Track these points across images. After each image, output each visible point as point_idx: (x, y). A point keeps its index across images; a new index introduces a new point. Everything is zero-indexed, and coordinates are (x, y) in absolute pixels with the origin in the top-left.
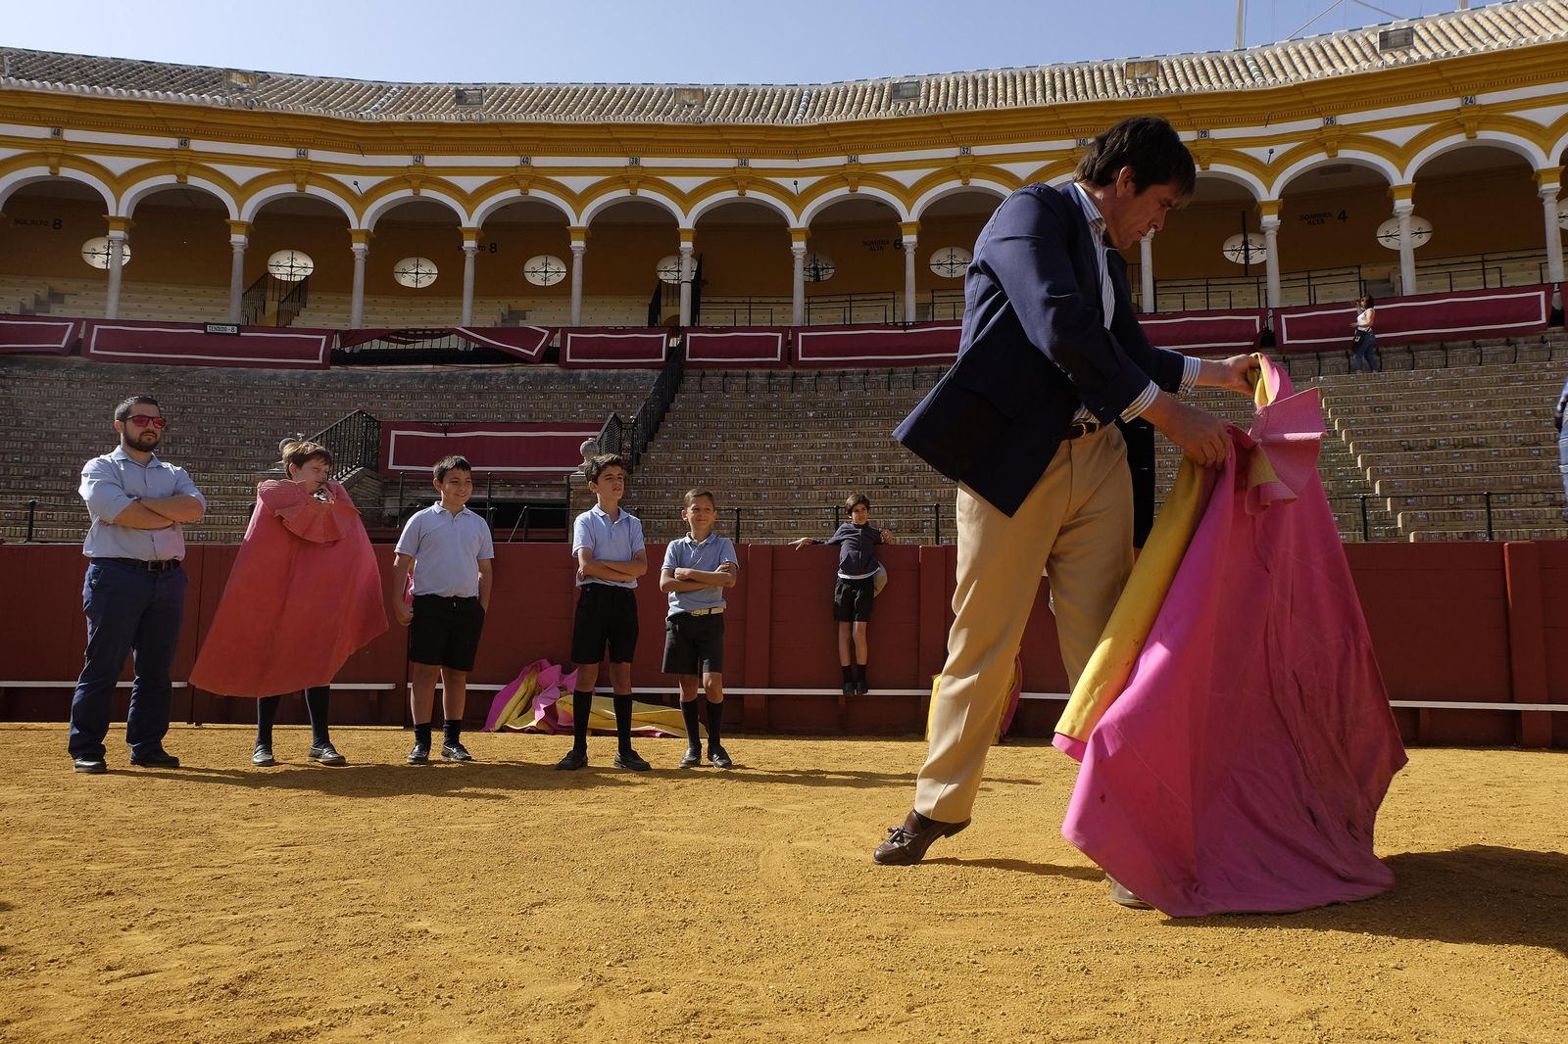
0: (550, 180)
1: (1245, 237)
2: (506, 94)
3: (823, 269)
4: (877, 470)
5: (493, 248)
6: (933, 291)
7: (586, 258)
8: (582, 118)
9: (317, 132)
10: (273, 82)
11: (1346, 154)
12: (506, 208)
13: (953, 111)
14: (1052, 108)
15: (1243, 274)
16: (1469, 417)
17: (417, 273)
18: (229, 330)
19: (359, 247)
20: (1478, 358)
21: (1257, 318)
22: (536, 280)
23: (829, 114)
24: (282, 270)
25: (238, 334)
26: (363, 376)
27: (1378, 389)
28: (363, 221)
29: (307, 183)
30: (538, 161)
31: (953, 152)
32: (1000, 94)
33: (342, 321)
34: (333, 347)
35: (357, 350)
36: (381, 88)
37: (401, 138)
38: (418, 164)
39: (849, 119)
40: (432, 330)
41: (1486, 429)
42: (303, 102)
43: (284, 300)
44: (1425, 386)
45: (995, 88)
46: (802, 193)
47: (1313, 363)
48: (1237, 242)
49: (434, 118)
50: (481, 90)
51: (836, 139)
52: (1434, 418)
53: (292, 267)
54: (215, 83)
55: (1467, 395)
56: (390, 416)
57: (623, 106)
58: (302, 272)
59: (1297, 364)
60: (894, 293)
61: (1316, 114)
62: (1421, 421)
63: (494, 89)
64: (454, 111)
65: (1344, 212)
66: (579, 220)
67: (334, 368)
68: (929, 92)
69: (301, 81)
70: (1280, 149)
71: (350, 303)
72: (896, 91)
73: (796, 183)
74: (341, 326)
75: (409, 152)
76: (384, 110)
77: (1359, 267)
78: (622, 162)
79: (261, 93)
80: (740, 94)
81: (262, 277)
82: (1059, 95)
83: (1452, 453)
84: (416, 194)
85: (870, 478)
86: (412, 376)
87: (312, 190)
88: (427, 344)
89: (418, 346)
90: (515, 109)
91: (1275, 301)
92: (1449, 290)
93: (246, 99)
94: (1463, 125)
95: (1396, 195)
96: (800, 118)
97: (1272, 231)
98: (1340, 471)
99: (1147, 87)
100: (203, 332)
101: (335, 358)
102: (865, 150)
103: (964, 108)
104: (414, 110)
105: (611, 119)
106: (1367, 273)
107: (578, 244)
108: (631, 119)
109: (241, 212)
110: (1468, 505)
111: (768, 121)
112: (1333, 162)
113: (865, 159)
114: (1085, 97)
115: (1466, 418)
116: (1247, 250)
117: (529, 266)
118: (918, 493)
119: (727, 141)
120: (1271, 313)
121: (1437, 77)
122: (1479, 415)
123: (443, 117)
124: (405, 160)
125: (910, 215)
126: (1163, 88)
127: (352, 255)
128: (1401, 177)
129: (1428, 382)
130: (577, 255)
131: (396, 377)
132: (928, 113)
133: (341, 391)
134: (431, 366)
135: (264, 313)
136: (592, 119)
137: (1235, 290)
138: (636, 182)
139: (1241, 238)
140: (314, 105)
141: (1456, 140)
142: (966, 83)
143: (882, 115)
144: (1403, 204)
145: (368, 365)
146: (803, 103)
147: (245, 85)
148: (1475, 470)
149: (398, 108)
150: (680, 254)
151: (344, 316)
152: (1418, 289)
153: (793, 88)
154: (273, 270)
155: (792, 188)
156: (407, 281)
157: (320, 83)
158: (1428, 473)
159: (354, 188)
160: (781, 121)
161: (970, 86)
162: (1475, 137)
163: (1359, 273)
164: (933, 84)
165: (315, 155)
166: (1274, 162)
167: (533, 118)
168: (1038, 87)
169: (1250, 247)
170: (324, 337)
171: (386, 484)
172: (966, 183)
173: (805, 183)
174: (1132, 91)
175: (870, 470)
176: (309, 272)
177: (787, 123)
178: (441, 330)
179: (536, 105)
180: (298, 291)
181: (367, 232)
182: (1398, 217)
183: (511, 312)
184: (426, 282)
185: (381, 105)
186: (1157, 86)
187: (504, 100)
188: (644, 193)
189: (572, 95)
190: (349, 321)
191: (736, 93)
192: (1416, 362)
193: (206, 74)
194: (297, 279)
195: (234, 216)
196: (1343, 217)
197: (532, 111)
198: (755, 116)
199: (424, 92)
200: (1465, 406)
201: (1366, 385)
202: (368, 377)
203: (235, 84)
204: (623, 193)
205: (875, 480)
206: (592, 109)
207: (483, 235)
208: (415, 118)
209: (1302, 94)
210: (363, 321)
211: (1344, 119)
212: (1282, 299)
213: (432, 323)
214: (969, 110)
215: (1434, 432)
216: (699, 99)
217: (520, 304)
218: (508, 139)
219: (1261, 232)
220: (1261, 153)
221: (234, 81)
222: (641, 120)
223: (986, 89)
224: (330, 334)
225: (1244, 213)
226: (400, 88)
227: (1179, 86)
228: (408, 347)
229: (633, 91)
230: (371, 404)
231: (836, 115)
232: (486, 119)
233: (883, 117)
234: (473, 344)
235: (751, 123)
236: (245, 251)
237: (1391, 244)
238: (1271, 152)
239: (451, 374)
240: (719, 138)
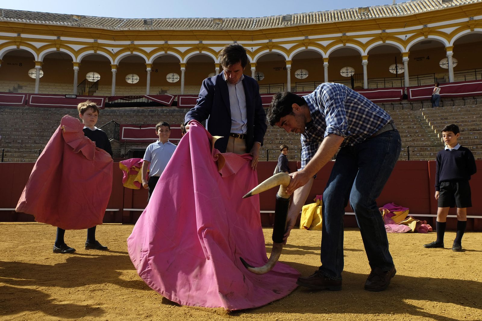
0: (174, 48)
1: (396, 65)
2: (160, 22)
3: (261, 76)
4: (279, 139)
5: (157, 71)
6: (296, 83)
7: (185, 73)
8: (184, 28)
9: (100, 34)
10: (87, 18)
11: (431, 37)
12: (160, 58)
13: (302, 25)
14: (335, 23)
15: (396, 77)
16: (474, 121)
17: (133, 79)
18: (73, 97)
19: (114, 70)
20: (475, 102)
21: (402, 90)
22: (170, 81)
23: (262, 27)
24: (90, 78)
25: (76, 98)
26: (115, 111)
27: (443, 112)
28: (115, 62)
29: (97, 50)
30: (170, 42)
31: (302, 38)
32: (317, 19)
34: (106, 102)
35: (113, 102)
36: (121, 20)
37: (127, 36)
38: (132, 44)
39: (269, 28)
40: (137, 96)
41: (481, 125)
42: (96, 24)
43: (91, 87)
44: (459, 111)
45: (316, 18)
46: (254, 51)
47: (420, 105)
48: (394, 67)
49: (137, 29)
50: (152, 20)
51: (265, 34)
52: (462, 122)
53: (94, 77)
54: (68, 19)
55: (473, 114)
56: (123, 123)
57: (197, 25)
58: (97, 79)
59: (415, 105)
60: (284, 84)
61: (420, 24)
62: (458, 122)
63: (156, 20)
64: (143, 27)
65: (428, 57)
66: (183, 61)
67: (106, 109)
68: (295, 19)
69: (95, 18)
70: (409, 36)
71: (111, 88)
72: (284, 18)
73: (252, 48)
74: (109, 95)
75: (129, 40)
76: (122, 27)
77: (434, 74)
78: (197, 42)
79: (83, 22)
80: (234, 21)
81: (84, 80)
82: (336, 19)
83: (470, 133)
84: (132, 53)
85: (277, 141)
86: (131, 111)
87: (99, 52)
88: (135, 101)
89: (133, 101)
90: (163, 26)
91: (407, 84)
92: (464, 81)
93: (78, 24)
94: (470, 27)
95: (447, 50)
96: (253, 28)
97: (406, 62)
98: (432, 139)
99: (365, 16)
100: (65, 97)
101: (107, 105)
102: (274, 38)
103: (306, 23)
104: (131, 27)
105: (193, 29)
106: (436, 76)
107: (183, 69)
108: (200, 28)
109: (77, 59)
110: (477, 150)
111: (243, 29)
112: (427, 39)
113: (274, 40)
114: (345, 20)
115: (473, 121)
116: (397, 69)
117: (168, 76)
118: (293, 146)
119: (230, 35)
120: (406, 89)
121: (461, 11)
122: (478, 121)
123: (140, 29)
124: (128, 43)
125: (289, 58)
126: (370, 16)
127: (112, 73)
128: (449, 44)
129: (459, 110)
130: (182, 72)
131: (126, 111)
132: (294, 25)
133: (108, 115)
134: (137, 108)
135: (85, 92)
136: (187, 29)
137: (394, 82)
138: (201, 49)
139: (395, 66)
140: (99, 25)
141: (467, 31)
142: (306, 16)
143: (280, 26)
144: (450, 53)
145: (117, 107)
146: (254, 23)
147: (77, 19)
148: (478, 138)
149: (126, 26)
150: (216, 72)
151: (110, 92)
152: (455, 80)
153: (251, 19)
154: (87, 78)
155: (251, 50)
156: (129, 81)
157: (102, 19)
158: (462, 139)
159: (112, 51)
160: (247, 29)
161: (308, 17)
162: (474, 30)
163: (434, 76)
164: (296, 17)
165: (100, 41)
166: (407, 40)
167: (169, 28)
168: (330, 17)
169: (398, 68)
170: (103, 99)
171: (121, 144)
172: (307, 48)
173: (255, 48)
174: (360, 18)
175: (277, 139)
176: (99, 79)
177: (249, 29)
178: (140, 96)
179: (170, 25)
180: (96, 85)
181: (116, 65)
182: (448, 57)
183: (162, 91)
184: (135, 82)
185: (121, 25)
186: (368, 16)
187: (159, 23)
188: (204, 52)
189: (181, 22)
190: (111, 94)
191: (233, 21)
192: (455, 104)
193: (66, 16)
194: (95, 81)
195: (74, 61)
196: (428, 58)
197: (168, 27)
198: (238, 28)
199: (134, 21)
200: (473, 118)
201: (437, 111)
202: (117, 111)
203: (75, 19)
204: (197, 52)
205: (279, 142)
206: (187, 26)
207: (153, 66)
208: (131, 29)
209: (416, 17)
210: (115, 94)
211: (430, 25)
212: (410, 84)
213: (137, 94)
214: (308, 24)
215: (463, 126)
216: (221, 22)
217: (165, 88)
218: (161, 35)
219: (403, 63)
220: (403, 37)
221: (74, 18)
222: (203, 29)
223: (313, 18)
224: (105, 97)
225: (396, 57)
226: (127, 20)
227: (375, 15)
228: (130, 101)
229: (200, 20)
230: (117, 119)
231: (265, 26)
232: (153, 29)
233: (280, 27)
234: (150, 100)
235: (237, 29)
236: (78, 72)
237: (445, 67)
238: (406, 36)
239: (143, 110)
240: (227, 34)
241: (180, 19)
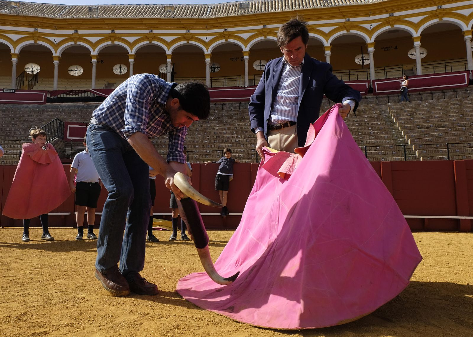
0: (121, 38)
1: (362, 55)
2: (106, 9)
3: (216, 68)
4: (236, 137)
5: (102, 62)
6: (254, 75)
7: (134, 65)
8: (133, 16)
9: (41, 22)
10: (26, 5)
11: (397, 26)
12: (106, 48)
13: (261, 13)
14: (295, 11)
15: (362, 68)
16: (441, 117)
17: (76, 71)
18: (11, 91)
19: (56, 62)
20: (444, 96)
21: (367, 83)
22: (117, 73)
23: (218, 14)
24: (29, 70)
25: (14, 93)
26: (58, 106)
27: (409, 107)
28: (57, 53)
29: (38, 40)
30: (117, 32)
31: (261, 27)
32: (277, 7)
33: (50, 87)
34: (47, 97)
35: (55, 97)
36: (63, 7)
37: (70, 24)
38: (76, 33)
39: (225, 16)
40: (82, 90)
41: (447, 121)
42: (36, 12)
43: (30, 81)
44: (425, 106)
45: (275, 5)
46: (209, 41)
47: (386, 99)
48: (360, 57)
49: (81, 17)
50: (97, 7)
51: (220, 23)
52: (428, 118)
53: (33, 69)
54: (6, 6)
55: (440, 109)
56: (67, 120)
57: (147, 12)
58: (36, 71)
59: (381, 99)
60: (241, 76)
61: (386, 12)
62: (424, 118)
63: (102, 7)
64: (88, 14)
65: (396, 46)
66: (132, 52)
67: (48, 104)
68: (252, 6)
69: (35, 5)
70: (374, 25)
71: (53, 81)
72: (241, 6)
73: (206, 38)
74: (50, 89)
75: (73, 29)
76: (64, 15)
77: (402, 65)
78: (147, 31)
79: (21, 9)
80: (187, 8)
81: (22, 73)
82: (297, 7)
83: (435, 130)
84: (76, 43)
85: (233, 140)
86: (75, 106)
87: (39, 42)
88: (80, 95)
89: (77, 96)
90: (109, 14)
91: (373, 77)
92: (433, 73)
93: (16, 11)
94: (438, 16)
95: (415, 40)
96: (208, 16)
97: (372, 53)
98: (396, 136)
99: (328, 4)
100: (2, 92)
101: (48, 100)
102: (230, 26)
103: (264, 11)
104: (74, 14)
105: (142, 17)
106: (405, 67)
107: (131, 60)
108: (149, 16)
109: (15, 50)
110: (441, 148)
111: (197, 17)
112: (393, 29)
113: (230, 29)
114: (306, 7)
115: (440, 117)
116: (363, 60)
117: (115, 68)
118: (250, 145)
119: (183, 24)
120: (371, 82)
122: (444, 116)
123: (84, 17)
124: (71, 32)
125: (246, 49)
126: (333, 4)
127: (54, 65)
128: (416, 34)
129: (426, 105)
130: (131, 64)
131: (69, 107)
132: (252, 14)
133: (50, 112)
134: (81, 103)
135: (23, 85)
136: (136, 17)
137: (359, 73)
138: (151, 38)
139: (361, 56)
140: (40, 13)
141: (435, 21)
142: (265, 3)
143: (236, 14)
144: (417, 43)
145: (60, 103)
146: (209, 11)
147: (16, 6)
148: (443, 135)
149: (69, 14)
150: (167, 64)
151: (51, 86)
152: (423, 73)
153: (205, 5)
154: (26, 70)
155: (205, 40)
156: (72, 73)
157: (42, 5)
158: (427, 136)
159: (54, 42)
160: (201, 17)
161: (266, 4)
162: (442, 20)
163: (402, 67)
164: (254, 3)
165: (40, 30)
166: (372, 29)
167: (116, 17)
168: (290, 4)
169: (364, 59)
170: (44, 93)
171: (66, 144)
172: (265, 38)
173: (210, 38)
174: (323, 5)
175: (233, 137)
176: (39, 71)
177: (203, 17)
178: (85, 90)
179: (117, 12)
180: (35, 77)
181: (59, 57)
182: (415, 48)
183: (109, 84)
184: (79, 74)
185: (63, 13)
186: (331, 3)
187: (105, 11)
188: (154, 42)
189: (129, 9)
190: (53, 87)
191: (186, 7)
192: (422, 98)
193: (3, 3)
194: (35, 73)
195: (13, 52)
196: (396, 48)
197: (115, 14)
198: (192, 15)
199: (78, 8)
200: (439, 113)
201: (404, 106)
202: (59, 107)
203: (13, 6)
204: (147, 42)
205: (235, 141)
206: (136, 13)
207: (99, 57)
208: (75, 17)
209: (382, 5)
210: (58, 88)
211: (396, 14)
212: (375, 77)
213: (82, 88)
214: (266, 12)
215: (428, 122)
216: (173, 10)
217: (111, 81)
218: (107, 24)
219: (368, 54)
220: (367, 26)
221: (12, 5)
222: (153, 17)
223: (272, 5)
224: (46, 92)
225: (362, 47)
226: (69, 7)
227: (339, 3)
228: (73, 96)
229: (150, 7)
230: (61, 116)
231: (220, 14)
232: (99, 17)
233: (236, 15)
234: (95, 95)
235: (191, 17)
236: (17, 63)
237: (413, 57)
238: (371, 26)
239: (88, 106)
240: (180, 23)
241: (128, 5)
